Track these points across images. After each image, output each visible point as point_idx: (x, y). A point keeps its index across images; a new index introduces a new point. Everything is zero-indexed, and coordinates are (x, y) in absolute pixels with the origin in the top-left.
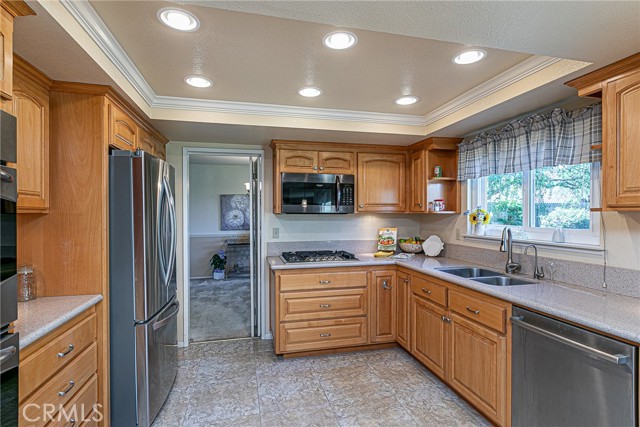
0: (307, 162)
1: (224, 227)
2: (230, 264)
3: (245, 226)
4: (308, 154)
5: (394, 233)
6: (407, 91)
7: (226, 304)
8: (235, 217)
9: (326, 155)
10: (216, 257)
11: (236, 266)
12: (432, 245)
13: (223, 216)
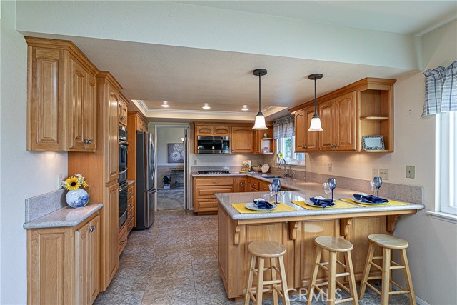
0: (209, 131)
1: (170, 161)
2: (173, 181)
3: (181, 161)
4: (209, 127)
5: (249, 163)
6: (245, 106)
7: (172, 199)
8: (176, 155)
9: (217, 128)
10: (165, 178)
11: (176, 183)
12: (265, 168)
13: (169, 155)
